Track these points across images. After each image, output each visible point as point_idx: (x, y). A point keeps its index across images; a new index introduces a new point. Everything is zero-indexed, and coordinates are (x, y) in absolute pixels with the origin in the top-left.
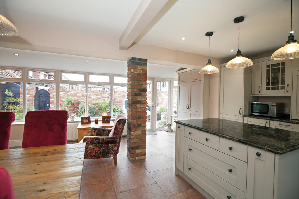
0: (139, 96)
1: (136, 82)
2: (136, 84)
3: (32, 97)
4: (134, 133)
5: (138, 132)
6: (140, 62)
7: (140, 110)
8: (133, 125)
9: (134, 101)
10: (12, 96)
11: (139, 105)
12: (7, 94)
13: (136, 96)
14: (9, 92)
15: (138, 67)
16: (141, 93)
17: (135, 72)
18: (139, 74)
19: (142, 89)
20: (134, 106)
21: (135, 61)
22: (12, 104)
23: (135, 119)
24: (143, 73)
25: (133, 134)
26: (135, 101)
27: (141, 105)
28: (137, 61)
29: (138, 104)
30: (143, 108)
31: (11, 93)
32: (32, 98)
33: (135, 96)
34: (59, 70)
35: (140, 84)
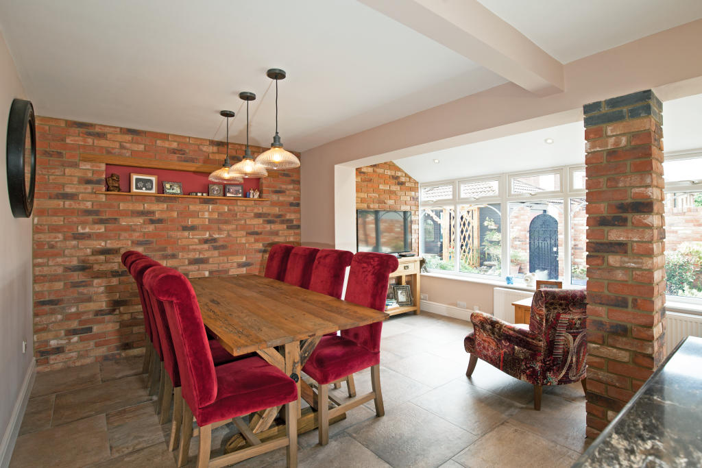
0: (614, 225)
1: (603, 180)
2: (605, 188)
3: (525, 230)
4: (598, 348)
5: (615, 350)
6: (615, 110)
7: (620, 275)
8: (594, 321)
9: (597, 243)
10: (495, 229)
11: (618, 258)
12: (487, 226)
13: (606, 229)
14: (491, 221)
15: (609, 130)
16: (624, 215)
17: (598, 149)
18: (612, 153)
19: (629, 201)
20: (599, 262)
21: (595, 113)
22: (495, 245)
23: (601, 304)
24: (633, 143)
25: (595, 353)
26: (602, 244)
27: (626, 259)
28: (605, 110)
29: (614, 253)
30: (633, 269)
31: (493, 223)
32: (524, 233)
33: (601, 227)
34: (506, 173)
35: (621, 185)
